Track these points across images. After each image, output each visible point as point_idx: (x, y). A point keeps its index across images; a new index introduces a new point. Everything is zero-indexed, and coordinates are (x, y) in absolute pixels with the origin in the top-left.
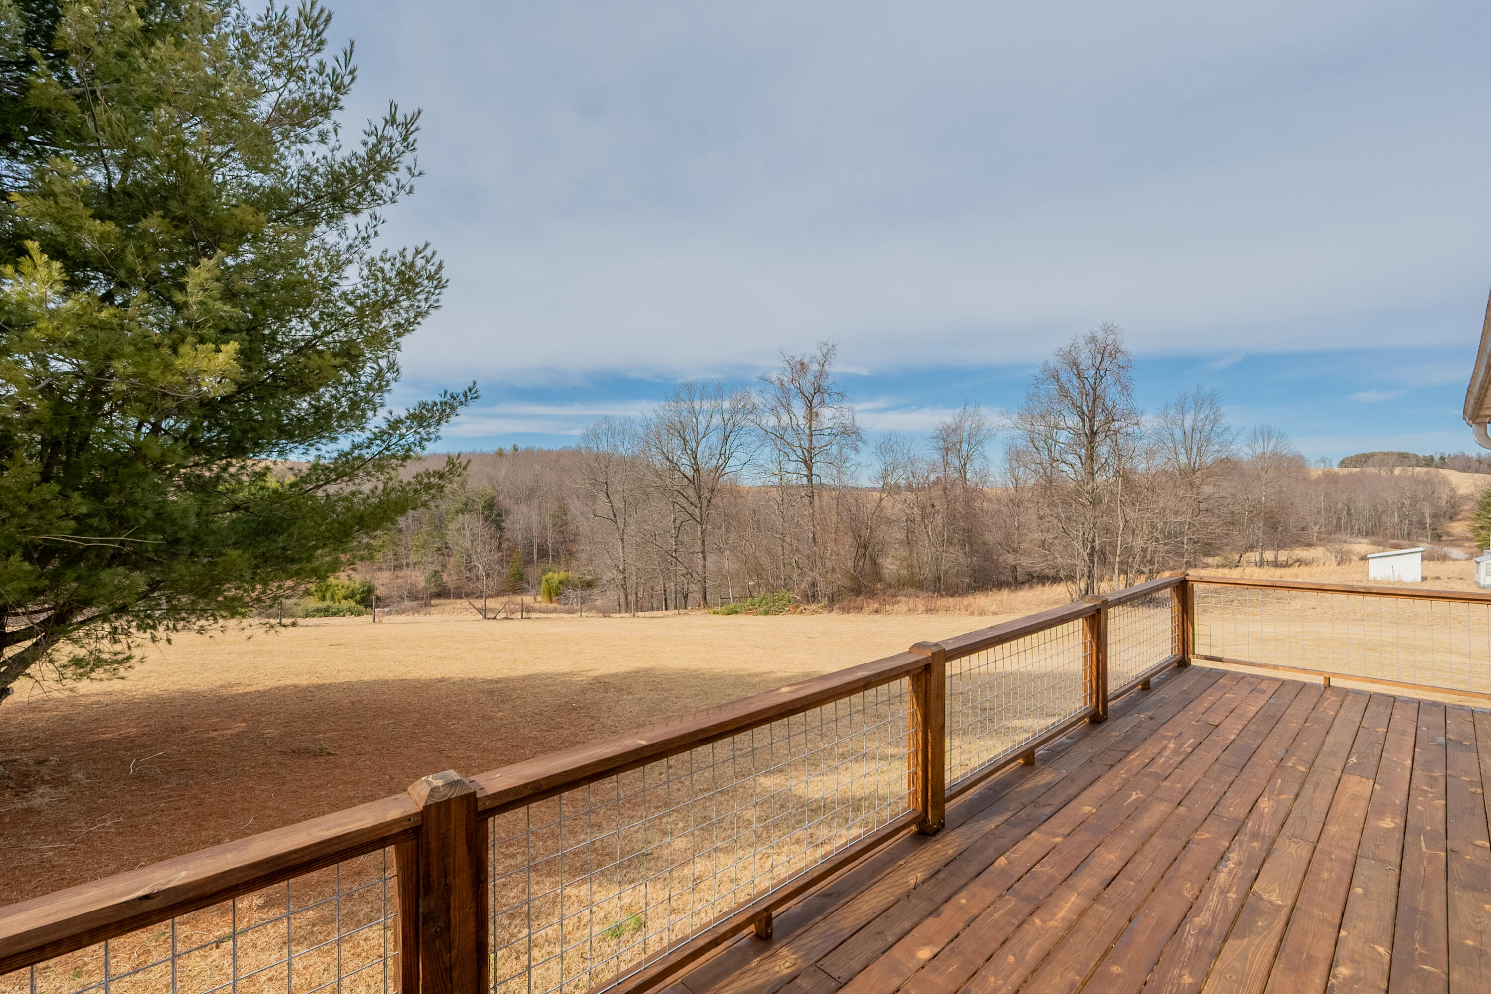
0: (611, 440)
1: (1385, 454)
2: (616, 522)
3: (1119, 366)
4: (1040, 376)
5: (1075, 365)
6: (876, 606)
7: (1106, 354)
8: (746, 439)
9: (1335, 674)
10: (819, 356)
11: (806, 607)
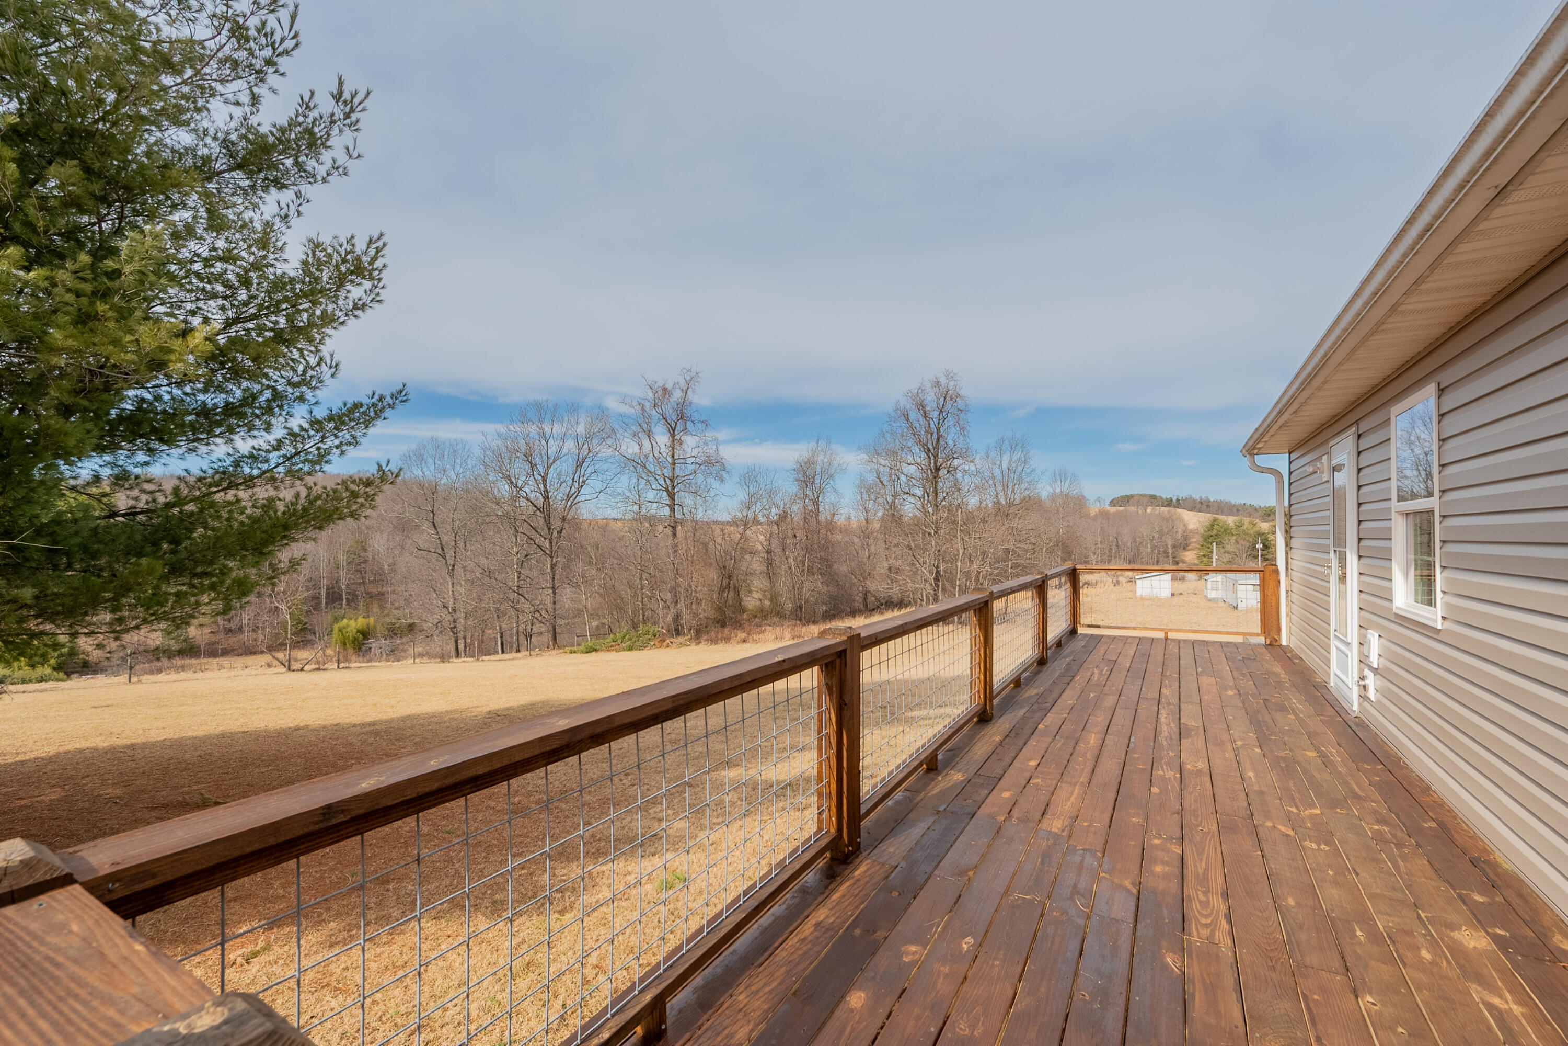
0: (439, 462)
1: (1141, 495)
2: (444, 558)
3: (959, 410)
4: (893, 414)
5: (921, 406)
6: (744, 635)
7: (948, 398)
8: (601, 466)
9: (1171, 630)
10: (683, 384)
11: (673, 640)
